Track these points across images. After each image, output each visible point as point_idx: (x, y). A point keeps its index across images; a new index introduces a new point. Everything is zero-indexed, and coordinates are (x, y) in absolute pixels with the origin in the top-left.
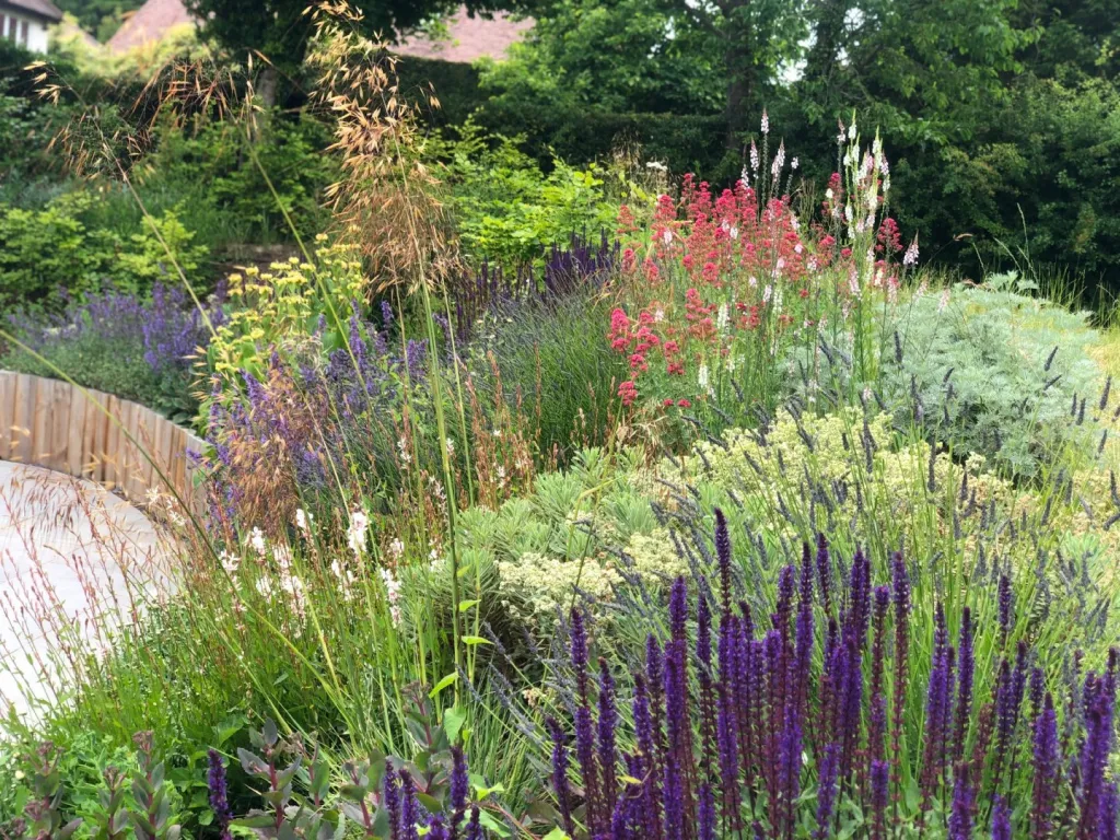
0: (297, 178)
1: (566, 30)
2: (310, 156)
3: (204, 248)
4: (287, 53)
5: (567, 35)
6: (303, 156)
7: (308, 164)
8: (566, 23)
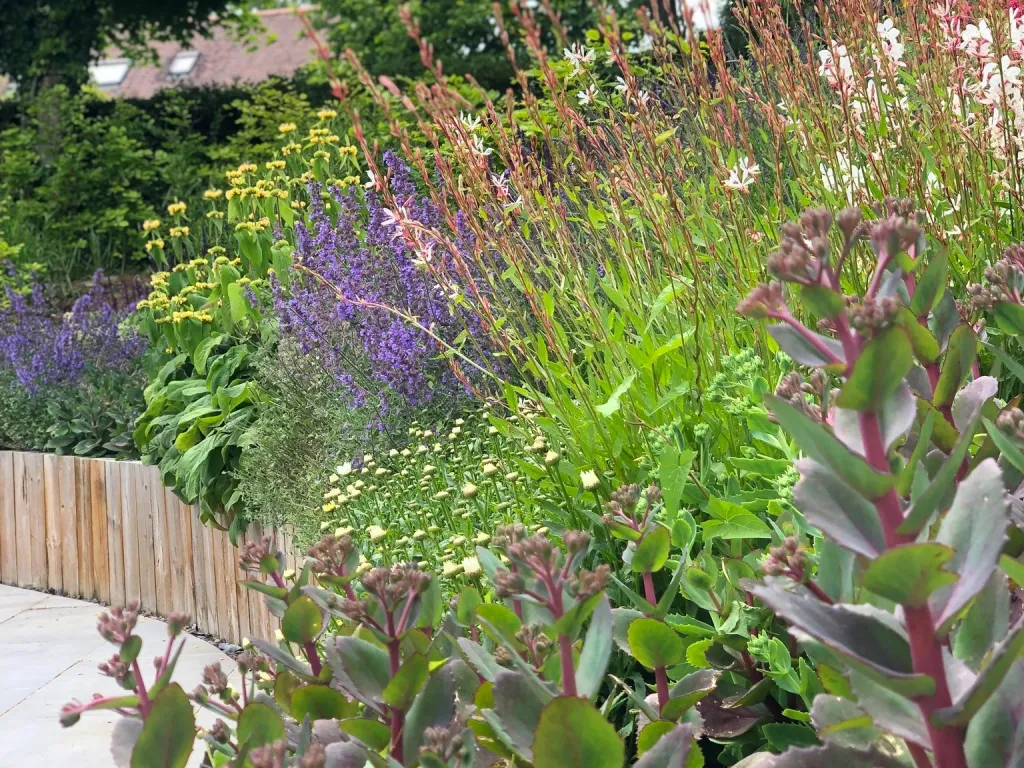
0: (127, 183)
1: (374, 33)
2: (140, 153)
3: (36, 266)
4: (71, 51)
5: (377, 40)
6: (130, 154)
7: (138, 164)
8: (374, 26)
